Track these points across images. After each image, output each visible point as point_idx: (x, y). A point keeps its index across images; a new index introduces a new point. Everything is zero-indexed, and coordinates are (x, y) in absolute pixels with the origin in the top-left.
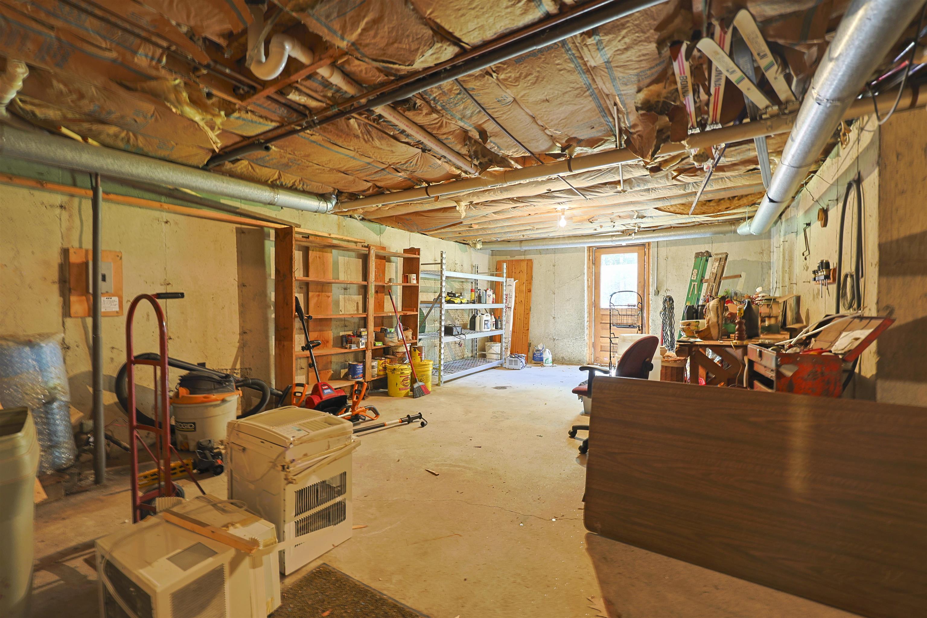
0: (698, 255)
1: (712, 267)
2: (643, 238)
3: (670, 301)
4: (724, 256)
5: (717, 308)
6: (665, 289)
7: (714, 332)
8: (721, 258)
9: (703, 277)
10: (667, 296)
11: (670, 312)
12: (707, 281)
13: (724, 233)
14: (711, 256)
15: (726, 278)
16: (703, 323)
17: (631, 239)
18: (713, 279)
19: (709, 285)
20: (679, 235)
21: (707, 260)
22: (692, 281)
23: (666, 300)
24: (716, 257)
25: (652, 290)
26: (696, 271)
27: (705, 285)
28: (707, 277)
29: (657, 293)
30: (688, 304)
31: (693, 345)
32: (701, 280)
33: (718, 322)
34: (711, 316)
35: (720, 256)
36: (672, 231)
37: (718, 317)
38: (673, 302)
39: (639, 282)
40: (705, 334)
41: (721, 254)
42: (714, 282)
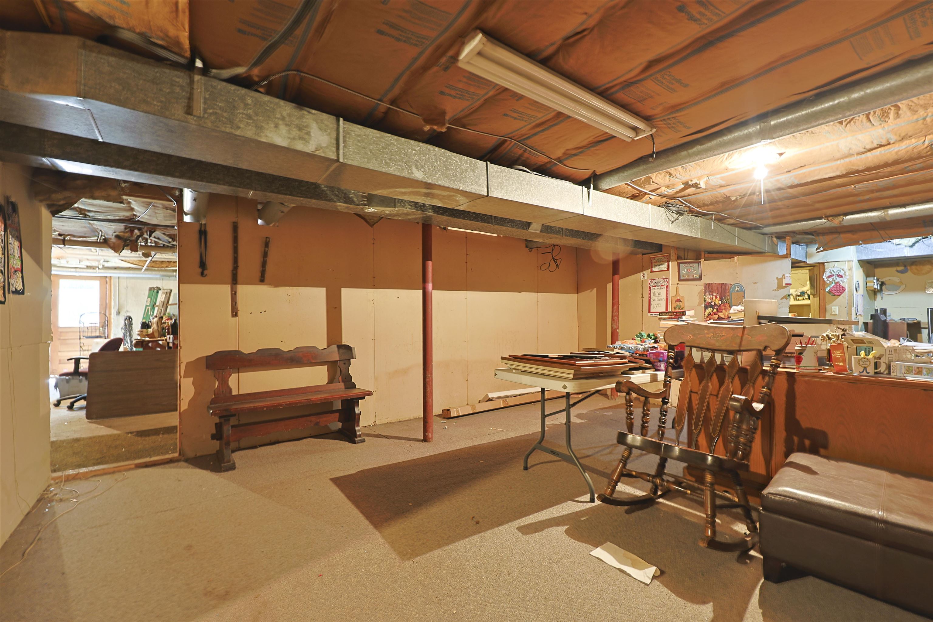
0: (151, 289)
1: (161, 297)
2: (106, 273)
3: (129, 319)
4: (169, 291)
5: (158, 322)
6: (126, 310)
7: (156, 334)
8: (167, 292)
9: (155, 303)
10: (127, 316)
11: (129, 326)
12: (157, 306)
13: (169, 276)
14: (160, 290)
15: (171, 305)
16: (150, 331)
17: (96, 273)
18: (161, 305)
19: (159, 309)
20: (137, 274)
21: (158, 292)
22: (146, 306)
23: (126, 318)
24: (163, 291)
25: (114, 311)
26: (149, 299)
27: (156, 309)
28: (157, 304)
29: (118, 313)
30: (144, 321)
31: (144, 341)
32: (154, 306)
33: (158, 329)
34: (154, 326)
35: (166, 291)
36: (131, 272)
37: (158, 326)
38: (132, 320)
39: (101, 305)
40: (151, 336)
41: (167, 289)
42: (163, 307)
